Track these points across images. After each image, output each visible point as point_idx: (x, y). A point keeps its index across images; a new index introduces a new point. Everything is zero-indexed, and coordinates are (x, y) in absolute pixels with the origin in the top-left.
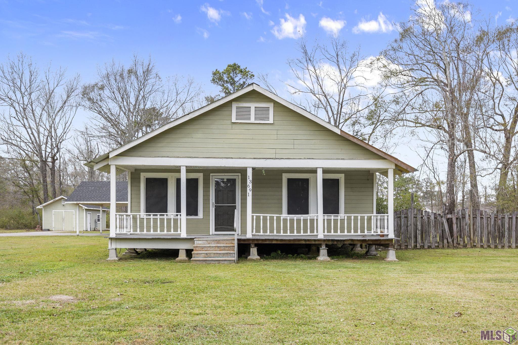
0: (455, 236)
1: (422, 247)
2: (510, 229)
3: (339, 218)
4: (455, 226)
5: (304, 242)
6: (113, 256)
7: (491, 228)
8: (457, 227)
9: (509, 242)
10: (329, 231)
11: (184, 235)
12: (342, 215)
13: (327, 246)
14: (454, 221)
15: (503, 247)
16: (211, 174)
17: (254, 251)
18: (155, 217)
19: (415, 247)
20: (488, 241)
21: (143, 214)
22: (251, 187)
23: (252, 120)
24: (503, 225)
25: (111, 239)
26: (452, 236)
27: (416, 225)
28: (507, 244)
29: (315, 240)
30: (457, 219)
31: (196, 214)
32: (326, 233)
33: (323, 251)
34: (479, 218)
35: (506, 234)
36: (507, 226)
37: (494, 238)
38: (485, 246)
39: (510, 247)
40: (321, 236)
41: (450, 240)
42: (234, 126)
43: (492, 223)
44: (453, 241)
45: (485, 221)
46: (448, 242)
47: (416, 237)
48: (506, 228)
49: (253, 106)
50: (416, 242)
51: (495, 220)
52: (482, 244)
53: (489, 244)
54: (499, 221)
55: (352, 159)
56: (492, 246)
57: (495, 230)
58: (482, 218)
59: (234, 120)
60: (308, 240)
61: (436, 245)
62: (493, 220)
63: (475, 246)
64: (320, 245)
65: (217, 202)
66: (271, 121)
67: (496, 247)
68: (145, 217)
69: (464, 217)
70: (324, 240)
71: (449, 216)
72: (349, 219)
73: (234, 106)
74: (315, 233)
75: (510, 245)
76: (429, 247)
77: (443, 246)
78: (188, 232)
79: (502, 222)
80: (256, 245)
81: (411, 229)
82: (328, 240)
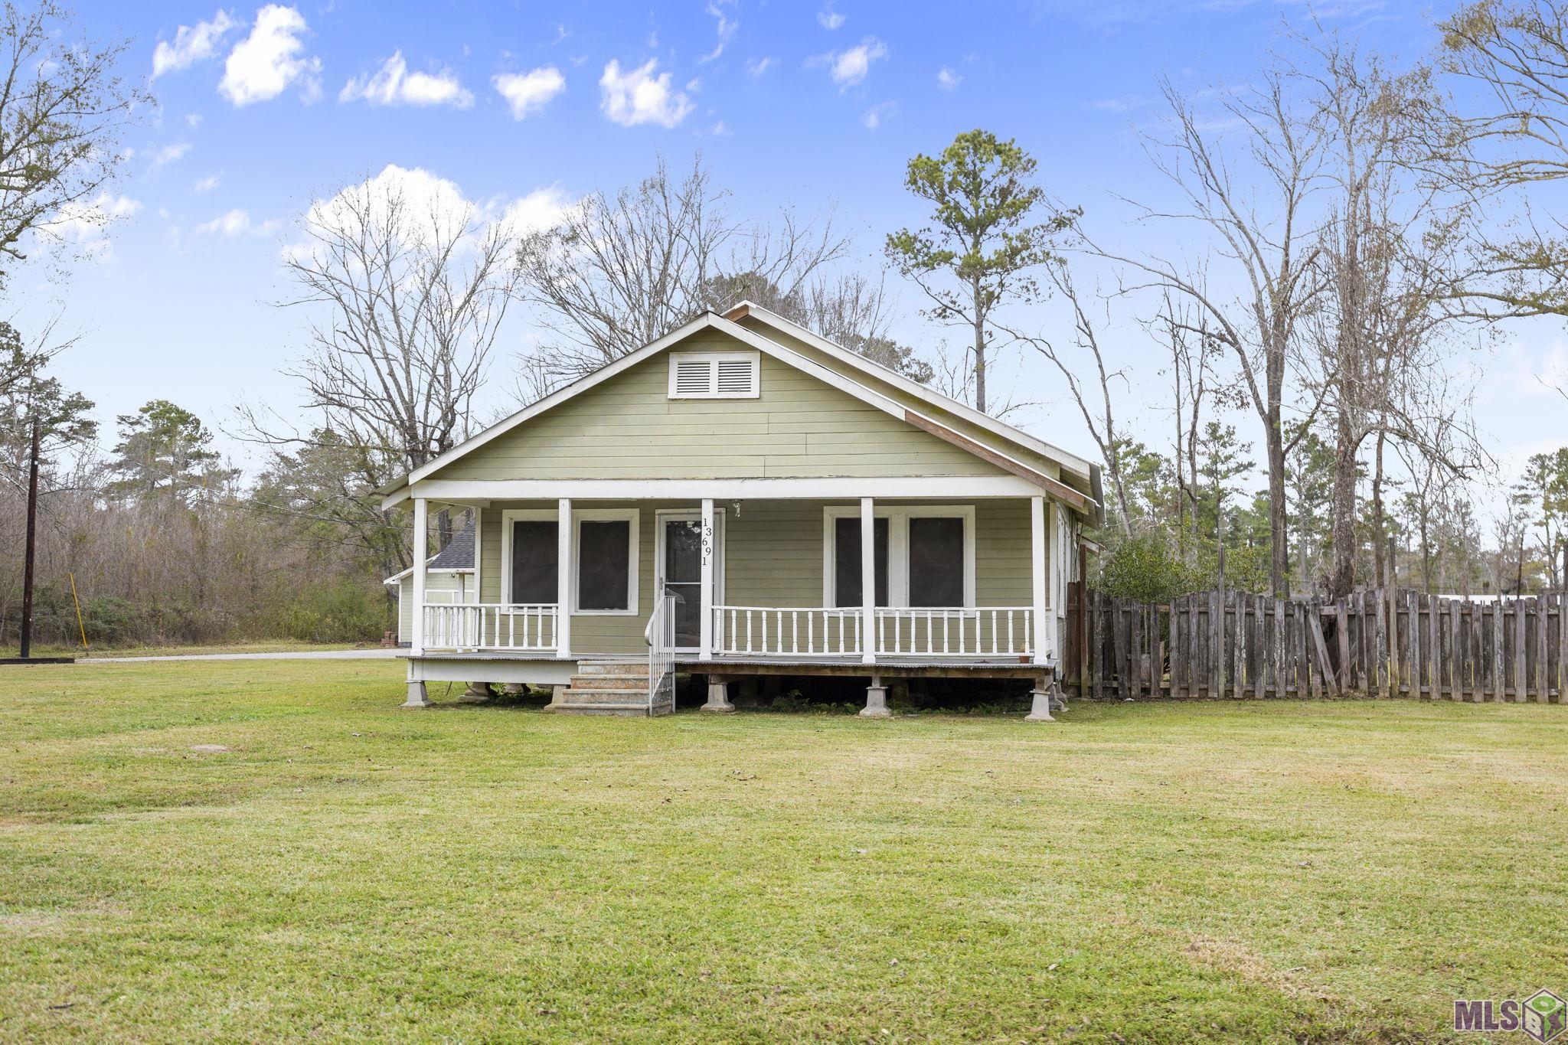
0: (1345, 664)
1: (1249, 695)
2: (1508, 648)
3: (961, 616)
4: (1344, 639)
5: (829, 673)
6: (415, 699)
7: (1452, 644)
8: (1351, 640)
9: (1508, 683)
10: (890, 647)
11: (563, 652)
12: (970, 609)
13: (884, 681)
14: (1343, 624)
15: (1489, 698)
16: (658, 511)
17: (717, 693)
18: (533, 612)
19: (1229, 695)
20: (1444, 680)
21: (505, 605)
22: (710, 545)
23: (713, 392)
24: (1488, 635)
25: (413, 660)
26: (1336, 665)
27: (1230, 634)
28: (1500, 690)
29: (855, 668)
30: (1351, 617)
31: (624, 606)
32: (882, 652)
33: (876, 695)
34: (1414, 617)
35: (1498, 662)
36: (1498, 637)
37: (1462, 672)
38: (1435, 695)
39: (1510, 698)
40: (869, 659)
41: (1329, 676)
42: (674, 407)
43: (1455, 630)
44: (1338, 681)
45: (1433, 624)
46: (1323, 682)
47: (1230, 667)
48: (1497, 644)
49: (714, 359)
50: (1231, 680)
51: (1463, 622)
52: (1425, 689)
53: (1446, 690)
54: (1477, 625)
55: (942, 475)
56: (1456, 695)
57: (1465, 651)
58: (1424, 616)
59: (673, 393)
60: (840, 668)
61: (1290, 689)
62: (1456, 621)
63: (1404, 695)
64: (868, 681)
65: (669, 577)
66: (754, 393)
67: (1468, 698)
68: (511, 612)
69: (1371, 614)
70: (877, 669)
71: (1328, 610)
72: (986, 617)
73: (674, 361)
74: (857, 652)
75: (1510, 691)
76: (1270, 695)
77: (1310, 693)
78: (573, 646)
79: (1484, 626)
80: (723, 678)
81: (1218, 644)
82: (887, 669)
